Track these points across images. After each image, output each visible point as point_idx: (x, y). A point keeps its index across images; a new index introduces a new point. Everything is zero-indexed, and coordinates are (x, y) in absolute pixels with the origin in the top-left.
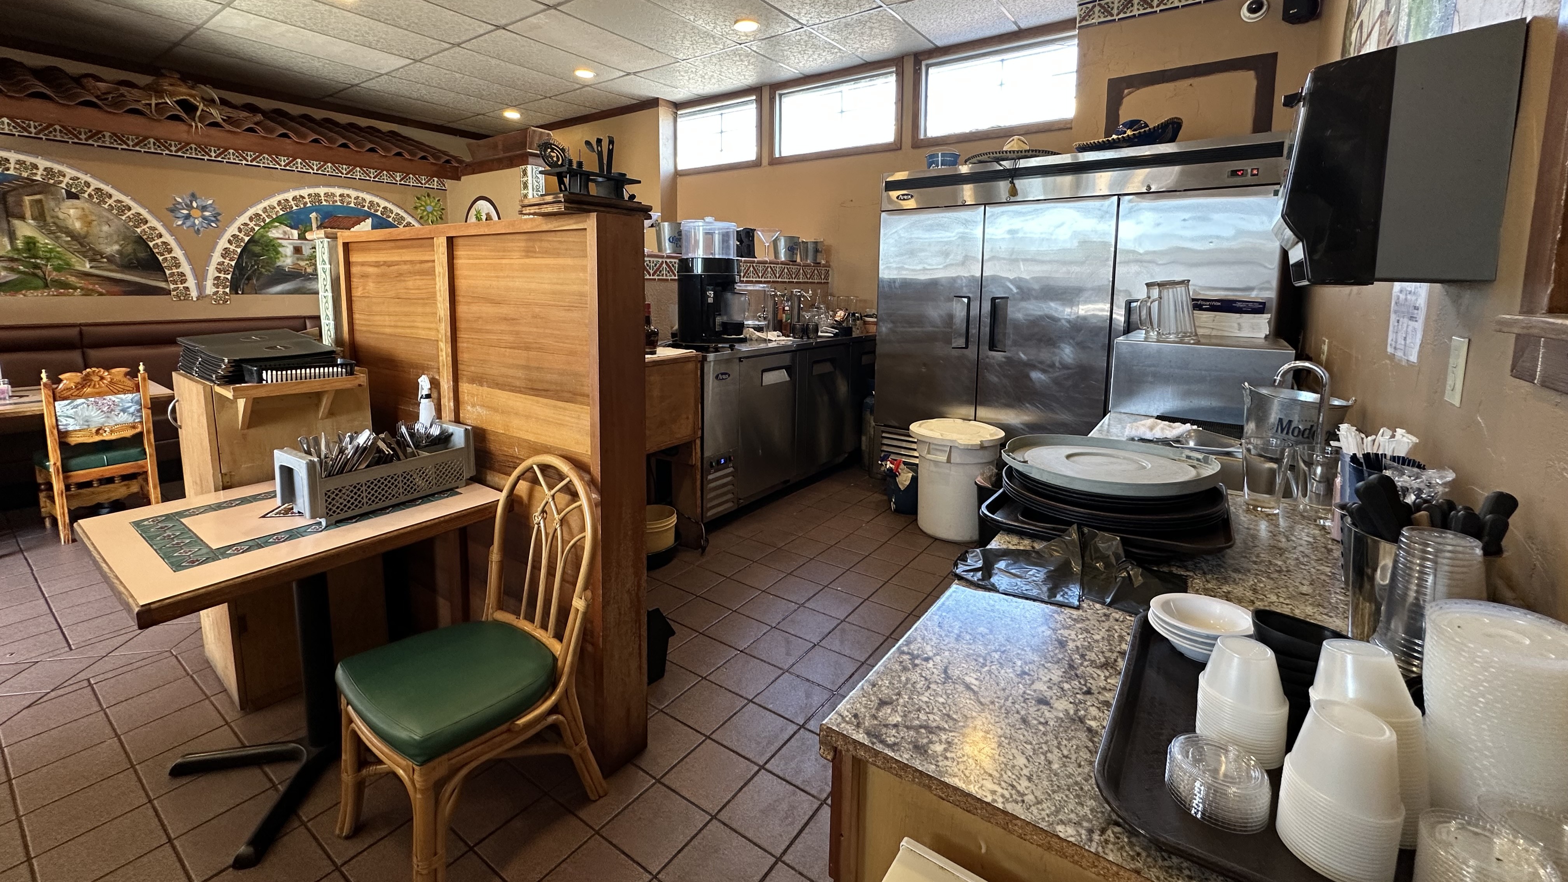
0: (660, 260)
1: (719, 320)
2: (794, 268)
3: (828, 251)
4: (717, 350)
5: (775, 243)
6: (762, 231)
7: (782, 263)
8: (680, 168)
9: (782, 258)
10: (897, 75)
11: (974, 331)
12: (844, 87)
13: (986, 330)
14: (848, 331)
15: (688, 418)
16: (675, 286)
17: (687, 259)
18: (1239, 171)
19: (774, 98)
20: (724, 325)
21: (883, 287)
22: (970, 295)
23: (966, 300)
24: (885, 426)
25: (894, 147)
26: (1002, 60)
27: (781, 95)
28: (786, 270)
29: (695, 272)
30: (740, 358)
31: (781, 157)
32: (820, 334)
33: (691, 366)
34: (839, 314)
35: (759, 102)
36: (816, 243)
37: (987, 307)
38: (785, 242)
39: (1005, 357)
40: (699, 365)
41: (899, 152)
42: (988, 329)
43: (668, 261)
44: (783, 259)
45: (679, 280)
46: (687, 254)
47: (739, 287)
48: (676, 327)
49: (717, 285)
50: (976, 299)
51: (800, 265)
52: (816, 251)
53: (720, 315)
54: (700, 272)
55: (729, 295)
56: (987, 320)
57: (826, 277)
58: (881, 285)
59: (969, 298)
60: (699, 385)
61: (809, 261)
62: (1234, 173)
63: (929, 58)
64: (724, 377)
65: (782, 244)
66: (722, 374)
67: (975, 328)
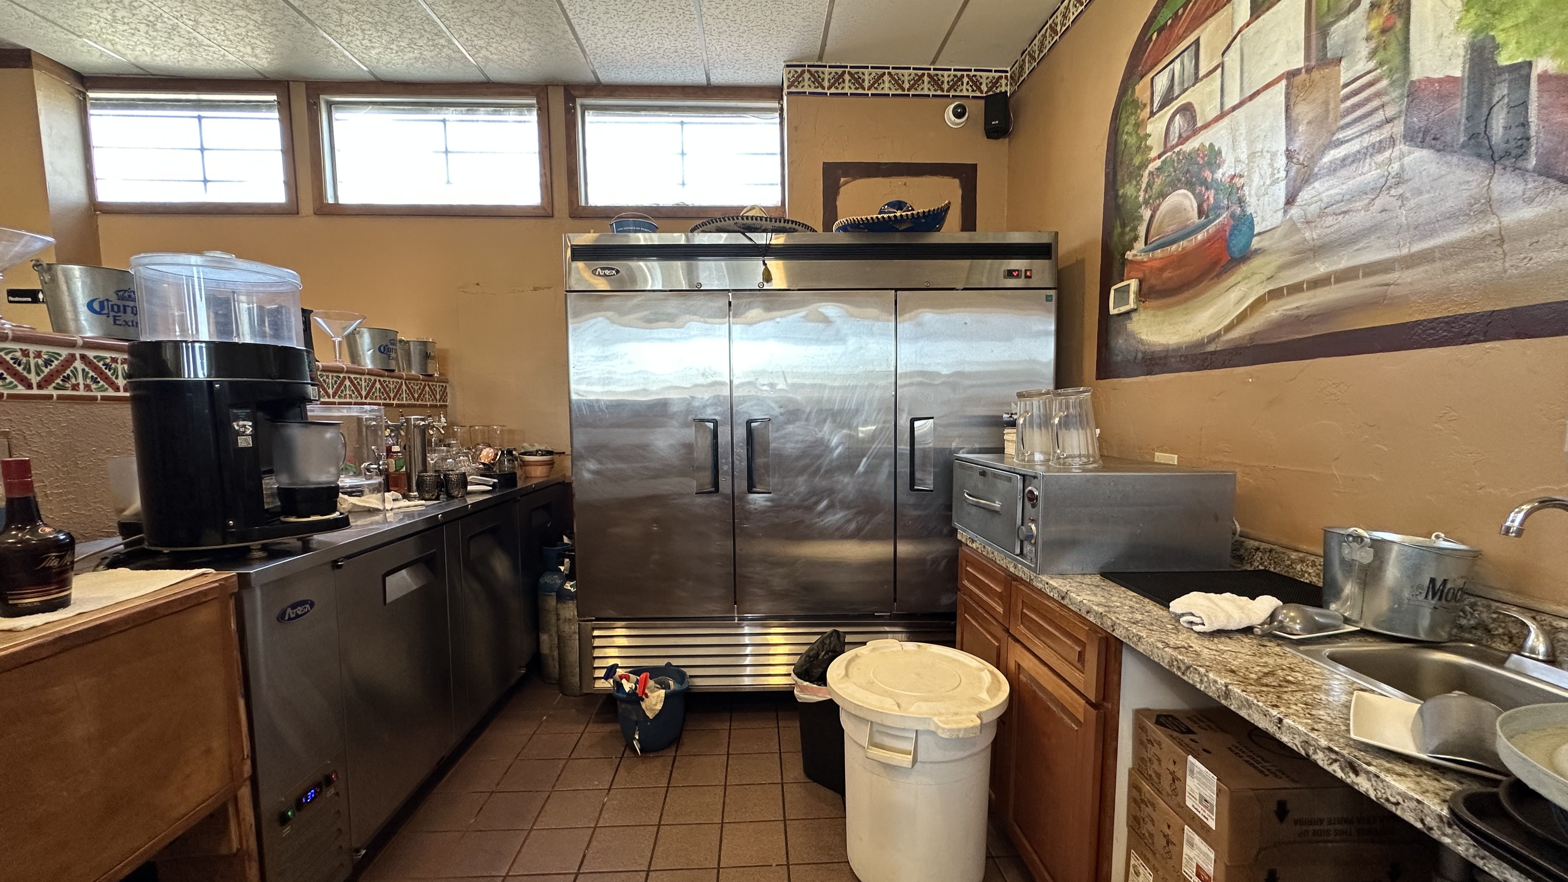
0: (64, 352)
1: (270, 484)
2: (392, 383)
3: (443, 358)
4: (273, 554)
5: (351, 340)
6: (326, 317)
7: (370, 373)
8: (104, 195)
9: (368, 362)
10: (539, 109)
11: (726, 468)
12: (451, 115)
13: (742, 465)
14: (508, 480)
15: (208, 751)
16: (126, 413)
17: (158, 345)
18: (1015, 271)
19: (317, 104)
20: (285, 494)
21: (580, 410)
22: (717, 418)
23: (711, 425)
24: (597, 619)
25: (542, 212)
26: (682, 123)
27: (330, 105)
28: (378, 385)
29: (188, 375)
30: (335, 562)
31: (337, 205)
32: (470, 488)
33: (206, 615)
34: (484, 452)
35: (286, 109)
36: (425, 343)
37: (741, 433)
38: (373, 338)
39: (771, 500)
40: (232, 604)
41: (551, 221)
42: (745, 464)
43: (91, 354)
44: (370, 367)
45: (133, 399)
46: (153, 330)
47: (314, 411)
48: (136, 505)
49: (261, 406)
50: (724, 424)
51: (401, 378)
52: (426, 356)
53: (271, 472)
54: (202, 374)
55: (296, 433)
56: (741, 451)
57: (443, 398)
58: (574, 407)
59: (715, 423)
60: (236, 654)
61: (413, 372)
62: (1010, 274)
63: (586, 96)
64: (299, 609)
65: (366, 342)
66: (294, 606)
67: (726, 464)
